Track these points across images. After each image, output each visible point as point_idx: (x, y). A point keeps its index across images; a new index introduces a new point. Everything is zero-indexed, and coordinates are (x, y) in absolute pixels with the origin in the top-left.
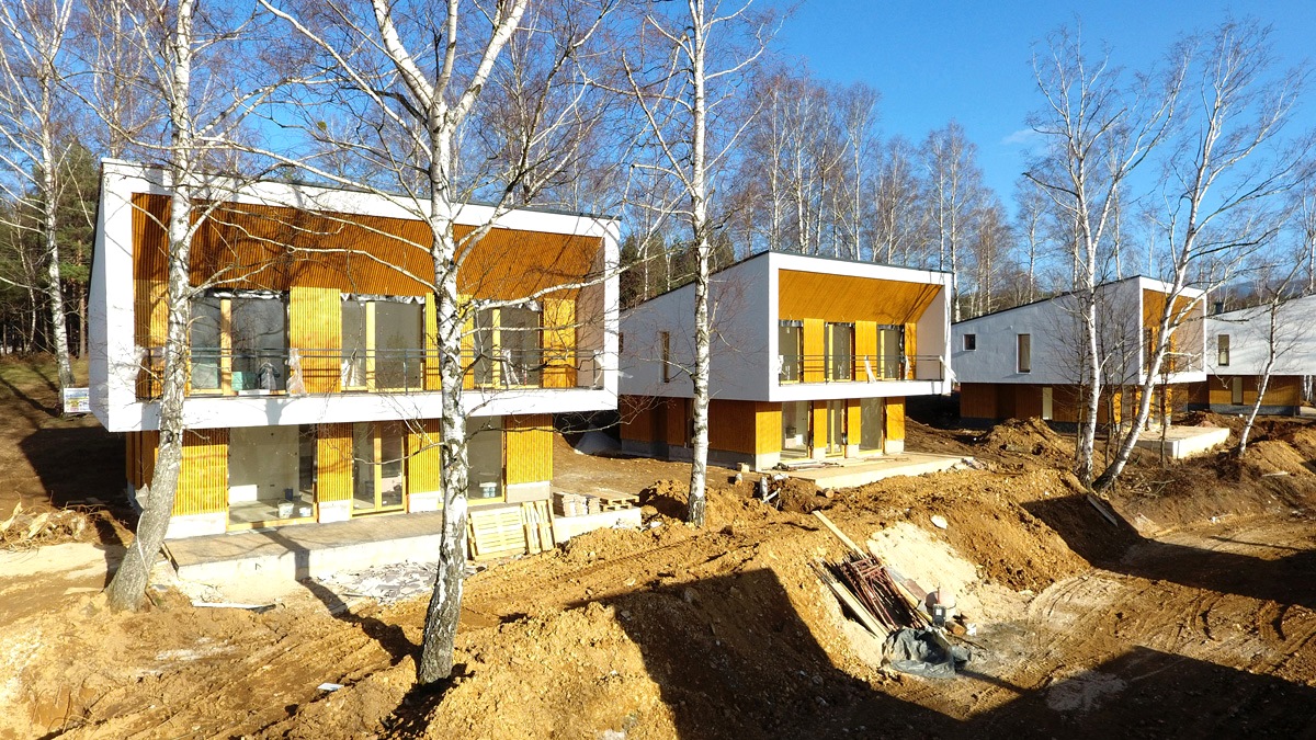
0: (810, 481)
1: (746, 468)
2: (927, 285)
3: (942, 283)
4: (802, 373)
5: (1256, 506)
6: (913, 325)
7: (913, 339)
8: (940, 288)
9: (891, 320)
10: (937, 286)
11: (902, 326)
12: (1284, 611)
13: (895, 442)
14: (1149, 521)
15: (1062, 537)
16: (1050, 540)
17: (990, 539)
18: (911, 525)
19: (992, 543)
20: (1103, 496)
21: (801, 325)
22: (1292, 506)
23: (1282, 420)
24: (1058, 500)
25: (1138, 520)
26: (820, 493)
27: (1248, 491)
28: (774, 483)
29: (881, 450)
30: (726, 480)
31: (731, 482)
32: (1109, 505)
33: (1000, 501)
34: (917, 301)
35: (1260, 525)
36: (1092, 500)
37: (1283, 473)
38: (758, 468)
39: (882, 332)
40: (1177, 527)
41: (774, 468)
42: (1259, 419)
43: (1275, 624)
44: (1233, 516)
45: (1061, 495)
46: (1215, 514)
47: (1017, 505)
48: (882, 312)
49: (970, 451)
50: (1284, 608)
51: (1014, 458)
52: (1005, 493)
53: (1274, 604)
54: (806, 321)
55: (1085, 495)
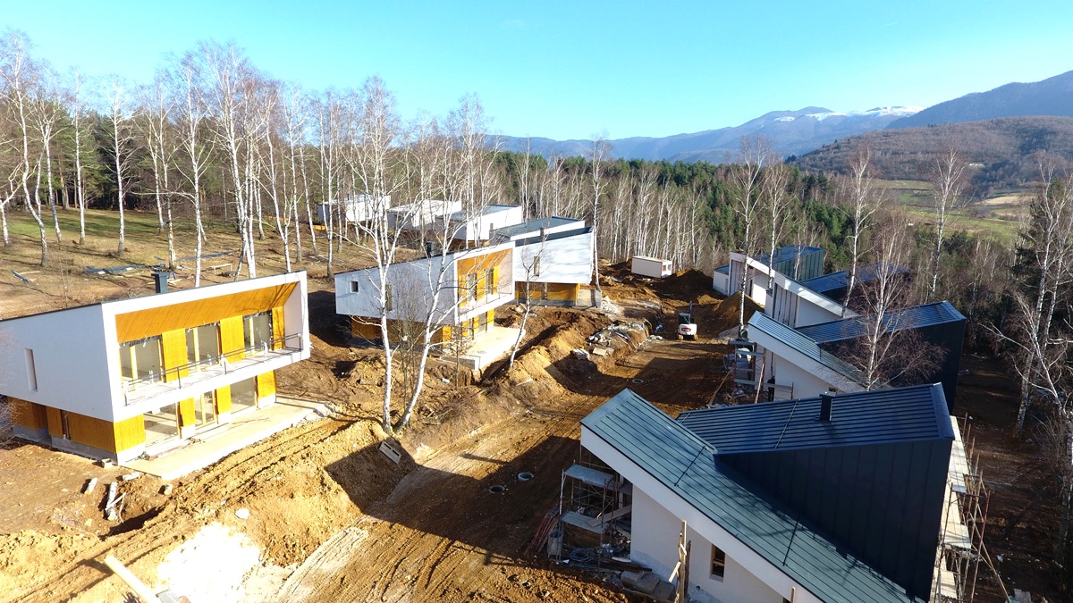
1: (108, 466)
2: (284, 284)
3: (296, 280)
4: (164, 375)
5: (505, 413)
6: (279, 309)
7: (281, 318)
8: (297, 284)
9: (256, 311)
10: (292, 283)
11: (269, 312)
12: (447, 550)
13: (268, 396)
14: (427, 447)
15: (347, 491)
16: (335, 500)
17: (280, 520)
18: (215, 524)
19: (282, 522)
20: (398, 436)
21: (160, 337)
22: (527, 407)
23: (566, 310)
24: (362, 451)
25: (419, 449)
26: (162, 490)
27: (502, 402)
28: (123, 486)
29: (255, 407)
30: (81, 487)
31: (83, 491)
32: (400, 444)
33: (311, 468)
34: (277, 295)
35: (501, 430)
36: (383, 448)
37: (530, 380)
38: (121, 462)
39: (251, 320)
40: (446, 446)
41: (140, 457)
42: (554, 309)
43: (433, 567)
44: (487, 426)
45: (366, 444)
46: (475, 428)
47: (322, 468)
48: (245, 309)
49: (335, 388)
50: (449, 546)
51: (362, 393)
52: (319, 455)
53: (446, 541)
54: (165, 335)
55: (381, 443)
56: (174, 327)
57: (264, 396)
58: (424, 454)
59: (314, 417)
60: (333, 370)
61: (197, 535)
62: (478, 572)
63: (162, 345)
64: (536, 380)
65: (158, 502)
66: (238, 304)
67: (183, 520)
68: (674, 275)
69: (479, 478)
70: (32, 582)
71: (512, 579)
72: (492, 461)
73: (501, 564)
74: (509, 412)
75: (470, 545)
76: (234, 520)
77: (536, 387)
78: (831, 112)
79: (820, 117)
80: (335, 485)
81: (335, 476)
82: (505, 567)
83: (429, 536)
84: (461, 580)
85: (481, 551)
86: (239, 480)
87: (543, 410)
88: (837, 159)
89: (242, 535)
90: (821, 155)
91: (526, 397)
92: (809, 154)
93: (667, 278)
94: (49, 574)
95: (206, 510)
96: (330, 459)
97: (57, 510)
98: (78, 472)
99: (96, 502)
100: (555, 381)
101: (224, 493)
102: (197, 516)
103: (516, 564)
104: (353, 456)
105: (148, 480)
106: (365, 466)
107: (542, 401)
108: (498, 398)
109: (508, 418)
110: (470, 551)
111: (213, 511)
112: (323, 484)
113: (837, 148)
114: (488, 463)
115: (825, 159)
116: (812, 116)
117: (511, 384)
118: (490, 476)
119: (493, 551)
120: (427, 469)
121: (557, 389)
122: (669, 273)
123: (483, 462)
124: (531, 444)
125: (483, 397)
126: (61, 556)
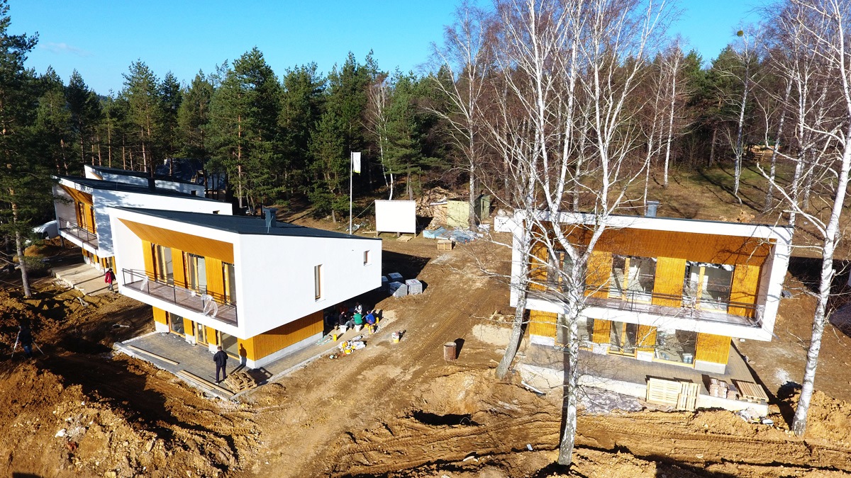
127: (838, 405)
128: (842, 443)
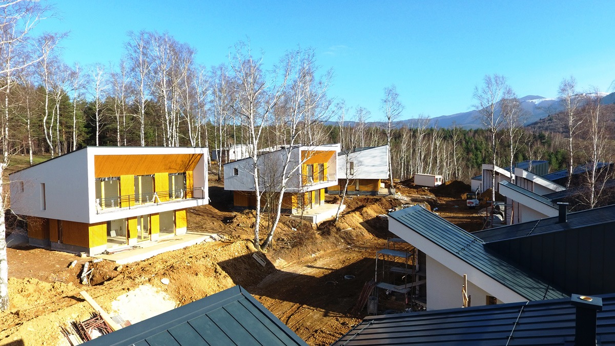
0: (113, 261)
1: (84, 255)
2: (193, 155)
3: (202, 153)
4: (120, 203)
5: (334, 246)
6: (191, 172)
7: (191, 179)
8: (202, 155)
9: (177, 171)
10: (199, 154)
11: (184, 173)
12: (298, 309)
13: (181, 229)
14: (283, 260)
15: (232, 278)
16: (224, 281)
17: (189, 287)
18: (148, 285)
19: (190, 289)
20: (265, 251)
21: (119, 179)
22: (349, 244)
23: (372, 197)
24: (241, 257)
25: (277, 261)
26: (116, 269)
27: (332, 239)
28: (92, 265)
29: (174, 234)
30: (67, 265)
31: (68, 267)
32: (265, 256)
33: (209, 262)
34: (190, 161)
35: (331, 255)
36: (255, 256)
37: (350, 229)
38: (92, 254)
39: (173, 177)
40: (295, 261)
41: (103, 253)
42: (364, 197)
43: (289, 317)
44: (322, 252)
45: (244, 254)
46: (314, 252)
47: (216, 263)
48: (170, 168)
49: (223, 228)
50: (299, 307)
51: (241, 231)
52: (214, 257)
53: (297, 305)
54: (122, 177)
55: (253, 253)
56: (127, 173)
57: (179, 227)
58: (281, 264)
59: (210, 240)
60: (222, 221)
61: (137, 289)
62: (320, 320)
63: (120, 183)
64: (354, 229)
65: (113, 274)
66: (166, 162)
67: (128, 282)
68: (443, 185)
69: (318, 277)
70: (36, 303)
71: (343, 324)
72: (326, 269)
73: (335, 316)
74: (336, 246)
75: (314, 307)
76: (160, 284)
77: (354, 233)
78: (544, 98)
79: (537, 102)
80: (224, 273)
81: (223, 268)
82: (339, 318)
83: (285, 302)
84: (308, 324)
85: (321, 310)
86: (163, 265)
87: (359, 247)
88: (551, 127)
89: (164, 294)
90: (539, 125)
91: (348, 239)
92: (531, 125)
93: (438, 186)
94: (46, 300)
95: (143, 278)
96: (221, 259)
97: (52, 274)
98: (66, 259)
99: (76, 273)
100: (367, 231)
101: (154, 271)
102: (137, 280)
103: (346, 316)
104: (236, 259)
105: (107, 263)
106: (243, 266)
107: (358, 241)
108: (328, 237)
109: (336, 249)
110: (314, 310)
111: (147, 279)
112: (216, 272)
113: (550, 120)
114: (324, 270)
115: (542, 127)
116: (530, 101)
117: (337, 230)
118: (325, 276)
119: (330, 311)
120: (283, 272)
121: (368, 236)
122: (439, 183)
123: (320, 270)
124: (352, 262)
125: (319, 236)
126: (53, 292)
127: (28, 281)
128: (38, 302)
